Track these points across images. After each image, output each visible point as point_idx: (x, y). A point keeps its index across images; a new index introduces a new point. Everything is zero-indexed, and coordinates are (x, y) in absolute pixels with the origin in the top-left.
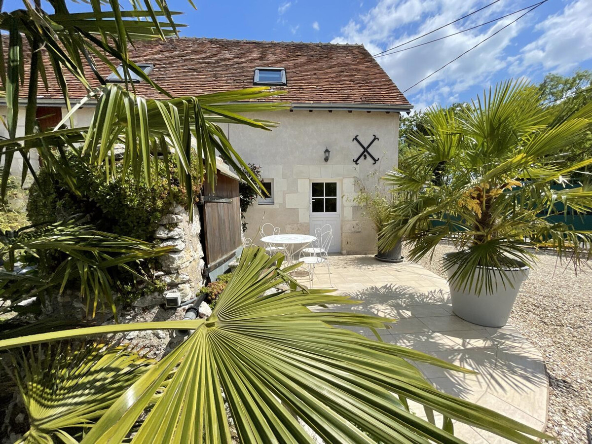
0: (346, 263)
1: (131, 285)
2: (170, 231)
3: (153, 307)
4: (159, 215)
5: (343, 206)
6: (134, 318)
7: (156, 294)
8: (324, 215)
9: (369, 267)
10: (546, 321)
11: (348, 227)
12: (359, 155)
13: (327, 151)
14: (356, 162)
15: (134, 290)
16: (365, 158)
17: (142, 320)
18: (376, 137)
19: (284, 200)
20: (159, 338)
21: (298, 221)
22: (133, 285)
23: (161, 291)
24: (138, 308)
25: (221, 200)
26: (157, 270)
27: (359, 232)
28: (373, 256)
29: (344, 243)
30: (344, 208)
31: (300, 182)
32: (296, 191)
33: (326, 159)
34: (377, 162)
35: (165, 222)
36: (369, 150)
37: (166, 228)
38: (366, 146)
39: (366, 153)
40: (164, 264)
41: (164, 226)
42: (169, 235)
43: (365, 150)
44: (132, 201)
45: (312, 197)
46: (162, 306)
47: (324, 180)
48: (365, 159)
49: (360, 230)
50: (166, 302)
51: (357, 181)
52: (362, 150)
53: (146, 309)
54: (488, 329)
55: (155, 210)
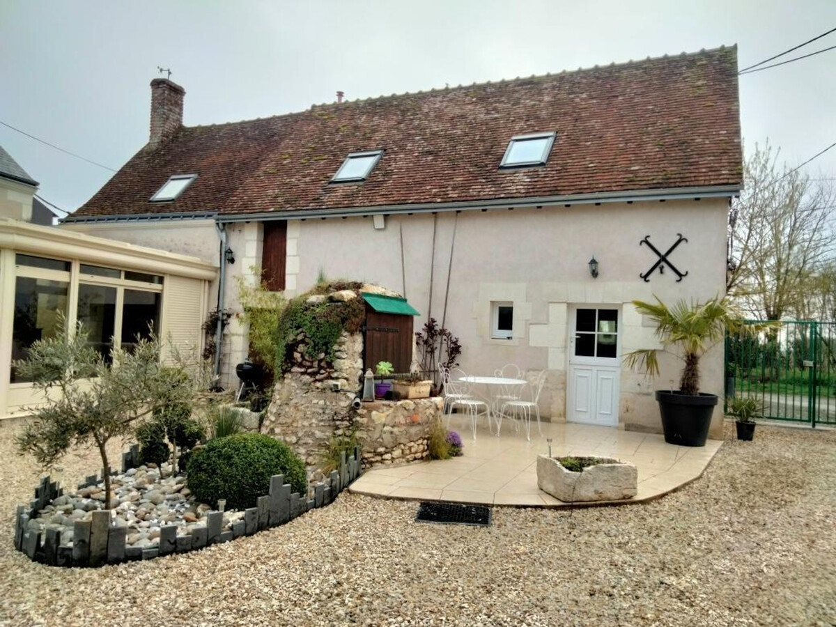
8: (594, 361)
11: (629, 384)
12: (652, 265)
13: (593, 262)
14: (645, 277)
18: (683, 237)
19: (527, 333)
21: (547, 366)
27: (649, 394)
29: (622, 409)
31: (552, 307)
32: (546, 322)
33: (594, 274)
34: (683, 278)
36: (669, 258)
38: (663, 253)
39: (663, 264)
43: (663, 259)
45: (575, 332)
47: (595, 304)
48: (662, 272)
49: (650, 390)
52: (657, 259)
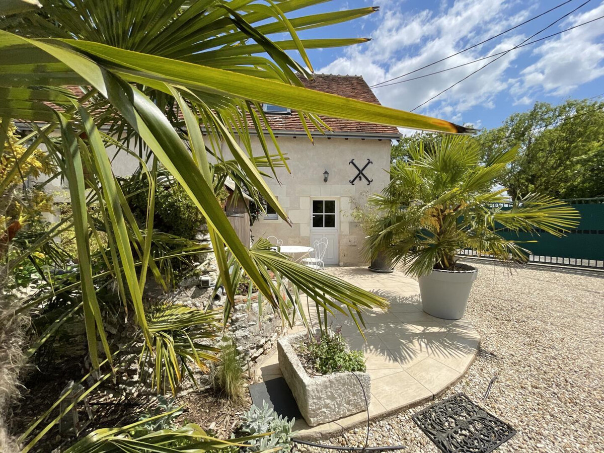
0: (342, 273)
1: (178, 271)
2: (205, 235)
3: (192, 287)
4: (199, 224)
5: (340, 222)
6: (179, 293)
7: (194, 277)
8: (324, 230)
9: (362, 276)
10: (498, 317)
11: (345, 241)
12: (355, 176)
13: (326, 173)
14: (352, 182)
15: (180, 274)
16: (360, 180)
17: (184, 295)
18: (370, 161)
20: (196, 307)
21: (300, 235)
22: (179, 271)
23: (197, 275)
24: (182, 286)
25: (236, 215)
26: (195, 261)
27: (355, 246)
28: (367, 267)
29: (342, 255)
30: (342, 224)
31: (301, 199)
32: (298, 208)
33: (326, 180)
34: (370, 183)
35: (202, 229)
36: (363, 172)
37: (202, 233)
38: (361, 169)
39: (361, 175)
40: (200, 258)
41: (201, 231)
42: (204, 238)
43: (361, 172)
44: (184, 214)
45: (312, 214)
46: (198, 286)
47: (324, 198)
49: (355, 244)
50: (201, 283)
51: (352, 200)
52: (358, 172)
53: (187, 288)
54: (446, 321)
55: (197, 220)
